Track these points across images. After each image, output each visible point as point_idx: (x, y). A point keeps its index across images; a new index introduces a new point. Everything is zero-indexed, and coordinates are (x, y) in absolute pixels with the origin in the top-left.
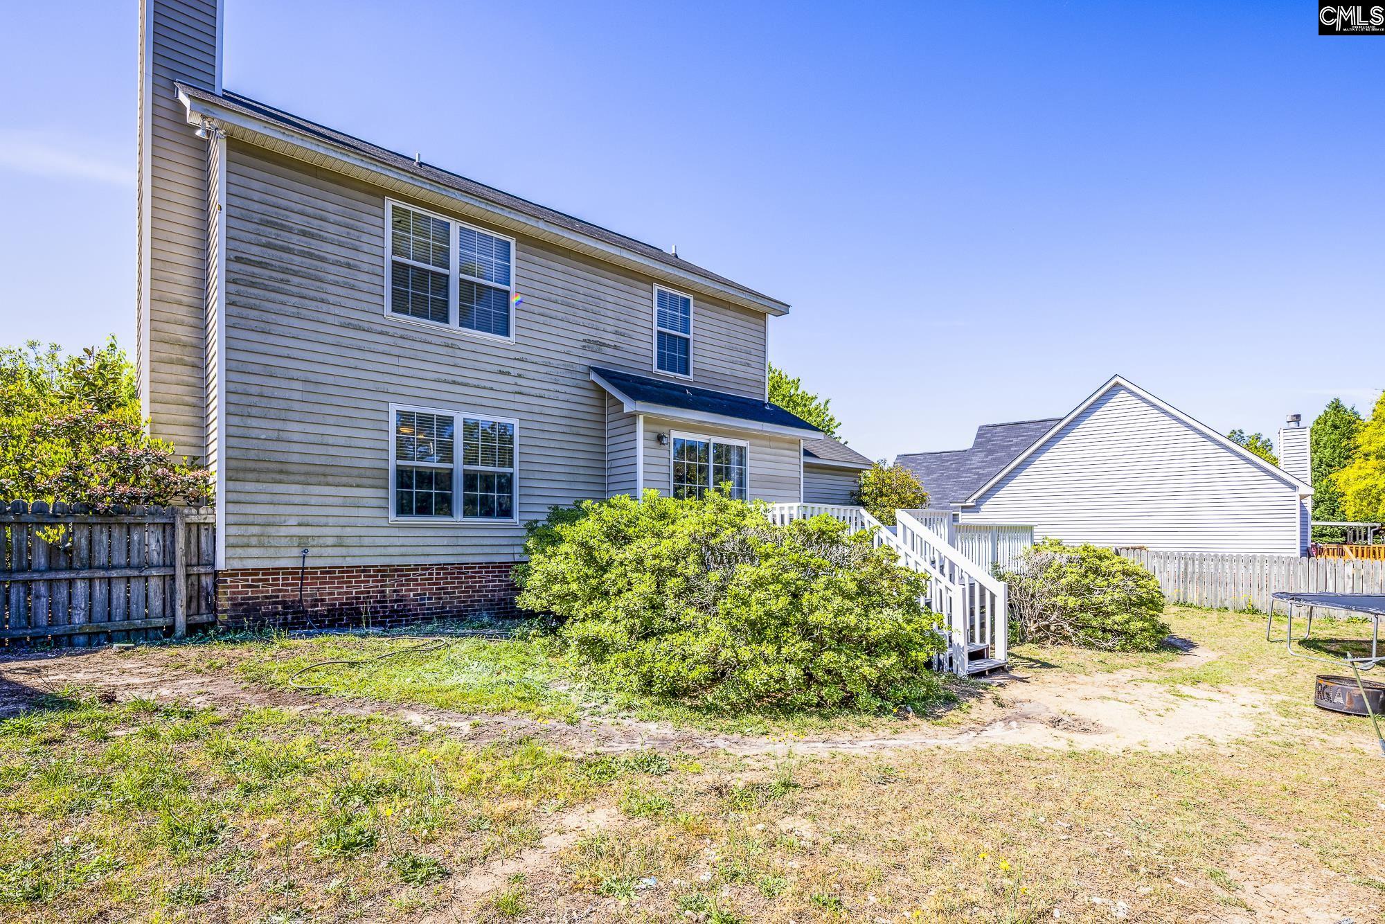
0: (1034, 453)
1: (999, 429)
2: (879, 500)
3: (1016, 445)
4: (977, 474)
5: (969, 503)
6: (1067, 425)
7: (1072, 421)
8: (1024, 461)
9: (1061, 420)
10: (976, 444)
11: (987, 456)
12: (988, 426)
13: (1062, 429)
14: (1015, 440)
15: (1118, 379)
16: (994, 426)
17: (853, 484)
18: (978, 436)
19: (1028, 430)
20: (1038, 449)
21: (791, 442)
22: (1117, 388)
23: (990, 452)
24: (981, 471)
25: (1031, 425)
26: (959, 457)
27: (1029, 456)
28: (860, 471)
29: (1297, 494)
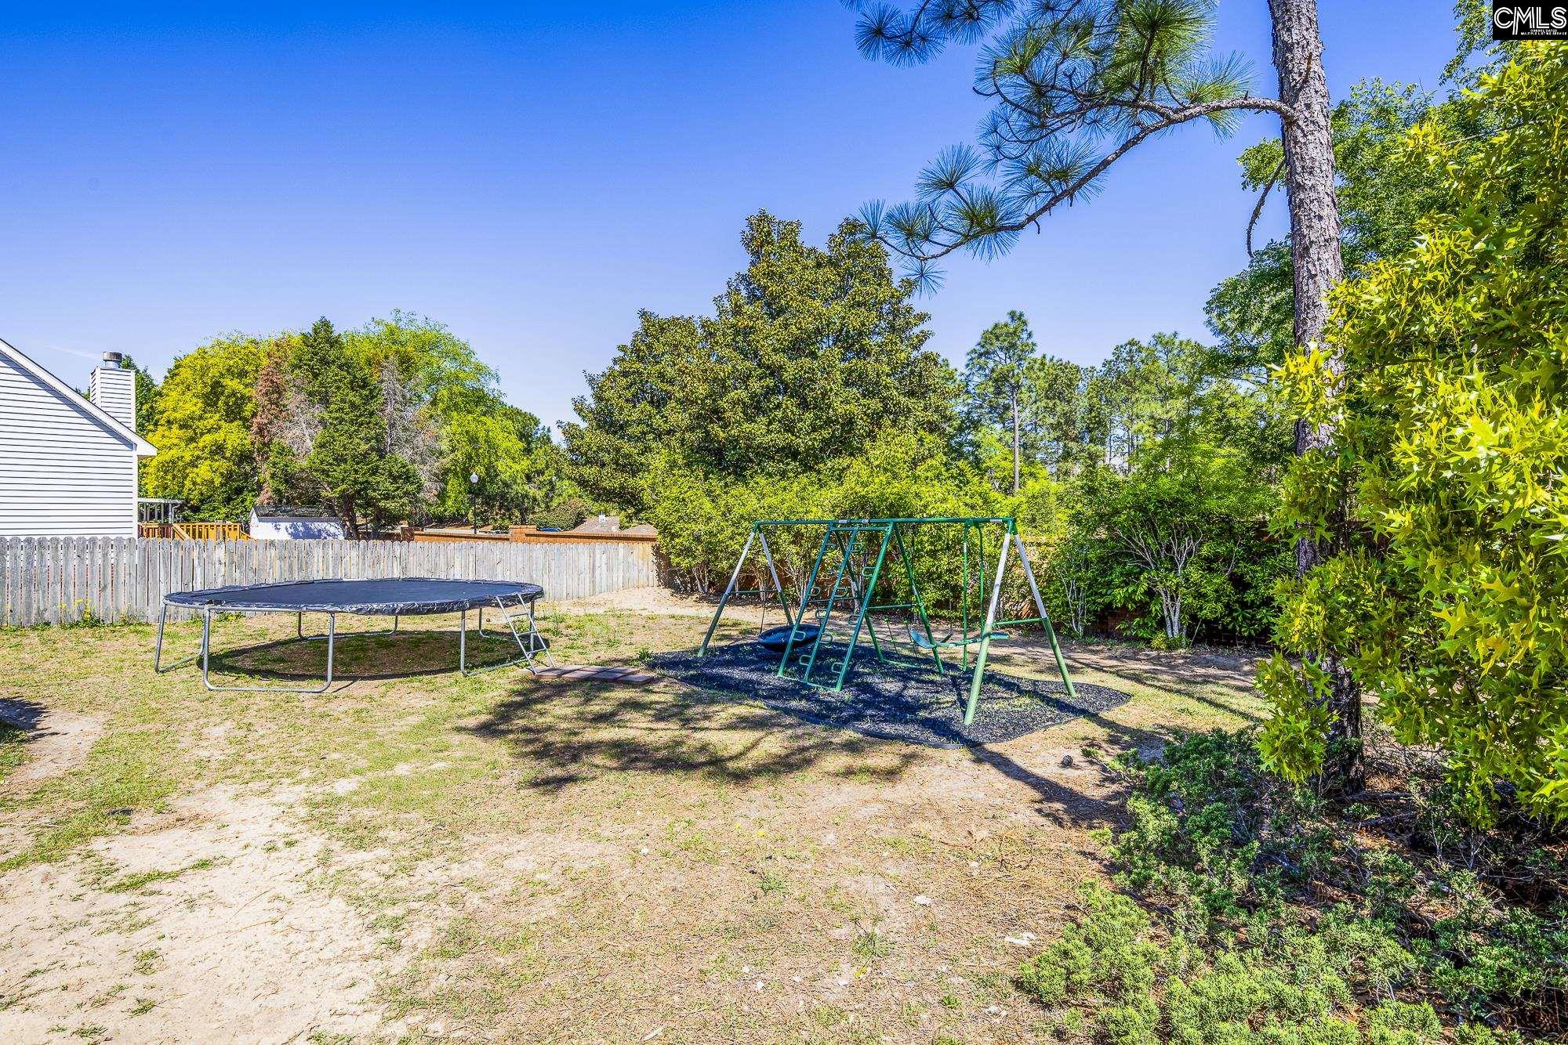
29: (134, 453)
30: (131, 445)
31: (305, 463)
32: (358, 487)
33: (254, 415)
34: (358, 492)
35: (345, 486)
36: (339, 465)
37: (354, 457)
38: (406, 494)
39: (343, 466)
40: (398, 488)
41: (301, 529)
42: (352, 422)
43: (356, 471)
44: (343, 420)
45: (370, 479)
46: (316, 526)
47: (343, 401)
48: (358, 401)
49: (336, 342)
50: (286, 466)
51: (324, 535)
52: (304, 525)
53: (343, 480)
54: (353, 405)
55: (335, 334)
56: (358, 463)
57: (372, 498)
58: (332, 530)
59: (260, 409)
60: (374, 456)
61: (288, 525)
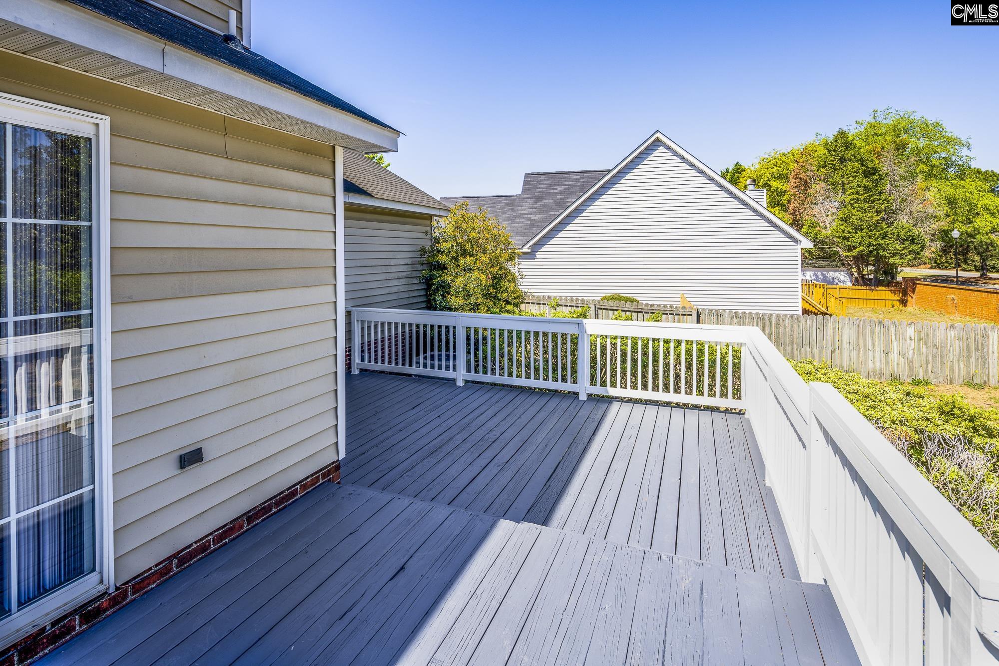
0: (585, 201)
1: (543, 177)
2: (462, 261)
3: (561, 193)
4: (530, 220)
5: (526, 249)
6: (614, 176)
7: (618, 172)
8: (576, 209)
9: (609, 171)
10: (525, 191)
11: (536, 202)
12: (533, 174)
13: (610, 180)
14: (559, 189)
15: (658, 135)
16: (538, 174)
17: (423, 236)
18: (525, 183)
19: (569, 179)
20: (588, 198)
21: (307, 148)
22: (657, 143)
23: (539, 199)
24: (533, 217)
25: (571, 175)
26: (511, 202)
27: (580, 205)
28: (430, 217)
29: (799, 247)
30: (797, 241)
31: (829, 232)
32: (871, 248)
33: (789, 201)
34: (871, 252)
35: (862, 248)
36: (856, 233)
37: (868, 227)
38: (913, 251)
39: (860, 234)
40: (905, 248)
41: (820, 277)
42: (866, 201)
43: (870, 237)
44: (858, 200)
45: (882, 242)
46: (831, 274)
47: (859, 186)
48: (870, 184)
49: (851, 144)
50: (816, 235)
51: (836, 281)
52: (823, 275)
53: (860, 244)
54: (866, 189)
55: (851, 139)
56: (871, 231)
57: (881, 257)
58: (842, 278)
59: (793, 197)
60: (884, 225)
61: (812, 273)
